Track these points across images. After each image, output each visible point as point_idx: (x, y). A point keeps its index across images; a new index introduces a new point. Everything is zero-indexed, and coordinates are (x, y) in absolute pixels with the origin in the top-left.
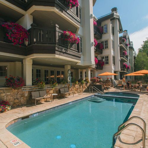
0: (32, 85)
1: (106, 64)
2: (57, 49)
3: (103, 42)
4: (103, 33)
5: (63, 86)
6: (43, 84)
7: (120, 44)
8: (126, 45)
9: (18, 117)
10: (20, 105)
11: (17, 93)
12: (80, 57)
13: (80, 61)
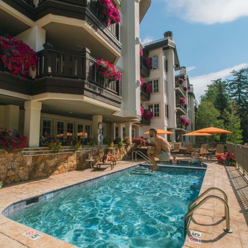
0: (40, 147)
1: (155, 116)
2: (86, 86)
3: (151, 81)
4: (151, 69)
5: (90, 149)
6: (58, 144)
7: (176, 86)
8: (185, 89)
9: (20, 200)
10: (18, 180)
11: (12, 159)
12: (120, 103)
13: (119, 109)
